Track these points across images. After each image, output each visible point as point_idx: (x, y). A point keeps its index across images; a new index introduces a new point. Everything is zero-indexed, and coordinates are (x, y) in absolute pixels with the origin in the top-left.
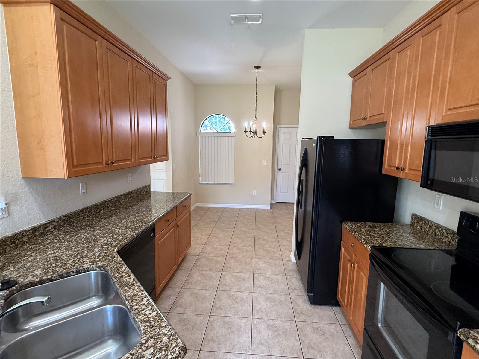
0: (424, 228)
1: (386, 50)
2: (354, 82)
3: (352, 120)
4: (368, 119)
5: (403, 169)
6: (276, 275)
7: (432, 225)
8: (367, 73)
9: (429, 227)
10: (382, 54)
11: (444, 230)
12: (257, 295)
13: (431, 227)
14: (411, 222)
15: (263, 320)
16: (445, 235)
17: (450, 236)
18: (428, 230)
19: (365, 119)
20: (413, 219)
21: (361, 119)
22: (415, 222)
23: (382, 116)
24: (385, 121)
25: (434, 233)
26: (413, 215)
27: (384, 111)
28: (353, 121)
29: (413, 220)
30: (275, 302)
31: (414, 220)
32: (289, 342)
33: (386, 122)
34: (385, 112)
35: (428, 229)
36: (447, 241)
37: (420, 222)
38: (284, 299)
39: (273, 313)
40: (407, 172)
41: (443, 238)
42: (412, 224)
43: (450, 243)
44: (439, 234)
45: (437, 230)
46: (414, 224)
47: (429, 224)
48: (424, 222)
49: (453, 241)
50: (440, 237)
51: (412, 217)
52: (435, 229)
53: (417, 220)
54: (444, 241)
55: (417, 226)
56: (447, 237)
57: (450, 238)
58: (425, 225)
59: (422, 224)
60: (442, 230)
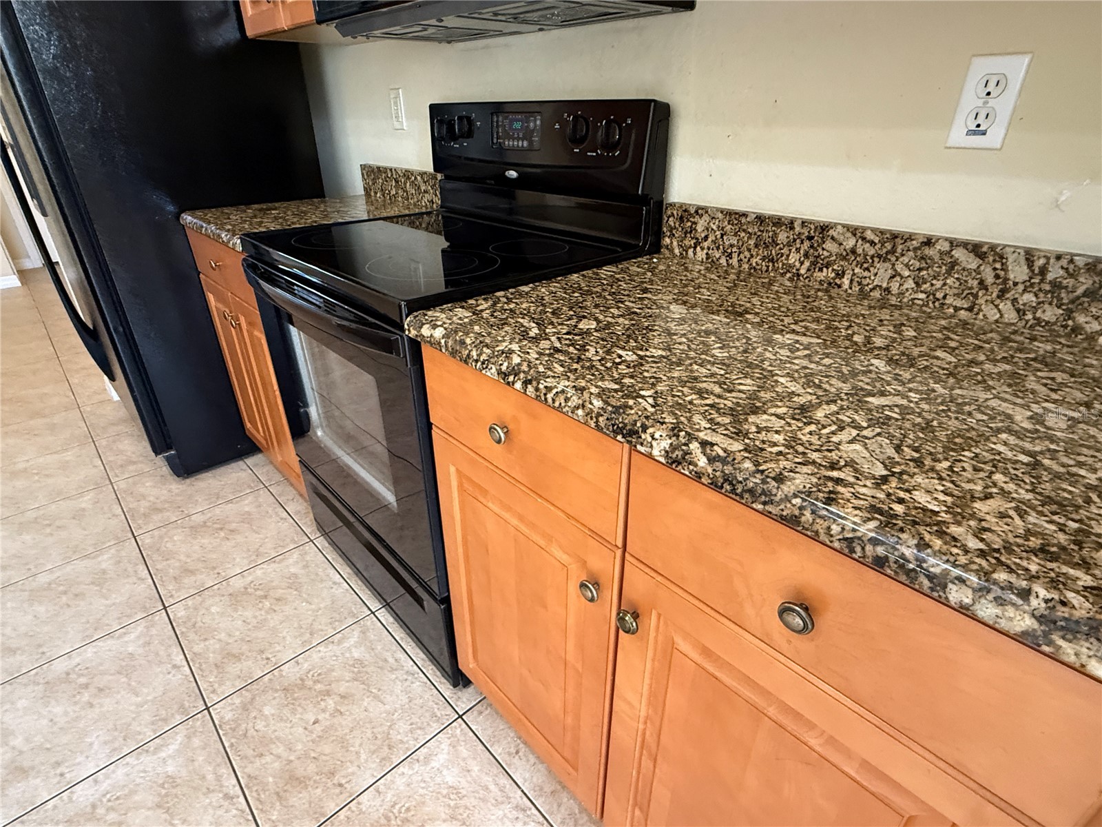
0: (387, 192)
6: (230, 501)
7: (398, 178)
9: (394, 184)
12: (187, 608)
14: (364, 186)
15: (254, 686)
16: (423, 188)
17: (430, 188)
18: (394, 193)
20: (365, 179)
25: (405, 194)
26: (363, 167)
30: (271, 593)
31: (367, 181)
32: (389, 698)
35: (394, 189)
36: (428, 201)
37: (379, 179)
38: (301, 565)
39: (285, 634)
41: (420, 197)
42: (367, 194)
43: (433, 203)
44: (414, 192)
45: (408, 184)
46: (371, 190)
47: (392, 175)
48: (384, 175)
49: (436, 195)
50: (416, 200)
51: (363, 174)
52: (405, 184)
53: (373, 177)
54: (424, 204)
55: (376, 193)
56: (426, 192)
57: (431, 191)
58: (387, 181)
59: (383, 183)
60: (416, 178)
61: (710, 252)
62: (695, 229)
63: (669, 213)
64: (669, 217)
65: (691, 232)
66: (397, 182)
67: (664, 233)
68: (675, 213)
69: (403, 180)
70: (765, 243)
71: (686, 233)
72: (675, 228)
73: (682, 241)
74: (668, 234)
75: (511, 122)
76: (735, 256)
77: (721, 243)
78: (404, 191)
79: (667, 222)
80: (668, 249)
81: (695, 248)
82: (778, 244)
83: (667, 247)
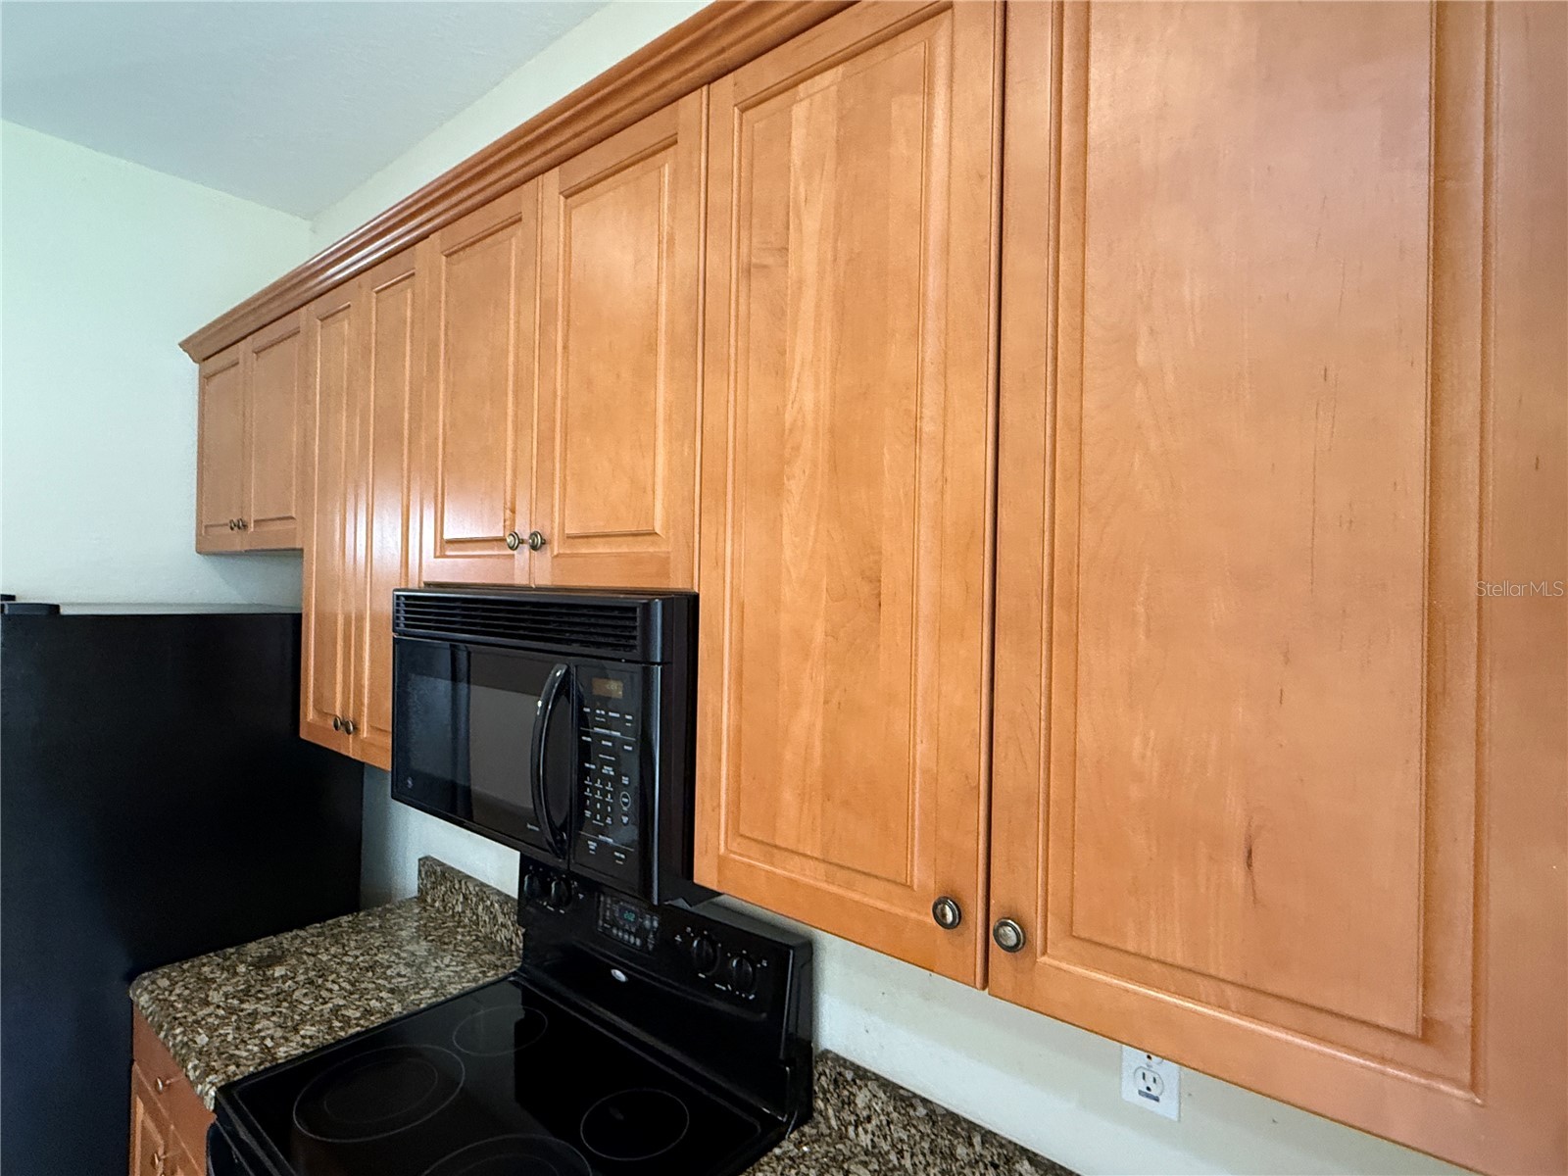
0: (450, 905)
1: (288, 296)
2: (205, 379)
3: (204, 524)
4: (252, 530)
5: (351, 728)
7: (468, 892)
8: (241, 361)
9: (461, 899)
10: (276, 309)
11: (496, 905)
13: (467, 899)
14: (419, 887)
16: (501, 920)
17: (509, 923)
18: (460, 910)
19: (242, 526)
20: (423, 876)
21: (227, 525)
22: (429, 886)
23: (290, 525)
24: (298, 546)
25: (475, 917)
26: (425, 861)
27: (294, 509)
28: (206, 527)
29: (423, 880)
31: (425, 881)
33: (302, 550)
34: (296, 513)
35: (460, 906)
36: (505, 938)
37: (442, 885)
40: (365, 735)
41: (495, 929)
42: (421, 898)
43: (512, 943)
44: (487, 920)
45: (480, 907)
46: (427, 894)
47: (460, 888)
48: (448, 884)
49: (517, 935)
50: (488, 930)
51: (420, 871)
52: (477, 905)
53: (433, 879)
54: (499, 939)
55: (434, 901)
56: (503, 925)
57: (512, 928)
58: (452, 893)
59: (446, 893)
60: (492, 904)
61: (876, 1139)
62: (854, 1102)
63: (820, 1069)
64: (820, 1075)
65: (849, 1104)
66: (465, 897)
67: (816, 1093)
68: (827, 1071)
69: (474, 899)
70: (941, 1152)
71: (843, 1102)
72: (829, 1091)
73: (839, 1112)
74: (821, 1096)
75: (623, 910)
76: (907, 1155)
77: (888, 1133)
78: (474, 913)
79: (818, 1079)
80: (822, 1115)
81: (856, 1127)
82: (957, 1160)
83: (820, 1113)
